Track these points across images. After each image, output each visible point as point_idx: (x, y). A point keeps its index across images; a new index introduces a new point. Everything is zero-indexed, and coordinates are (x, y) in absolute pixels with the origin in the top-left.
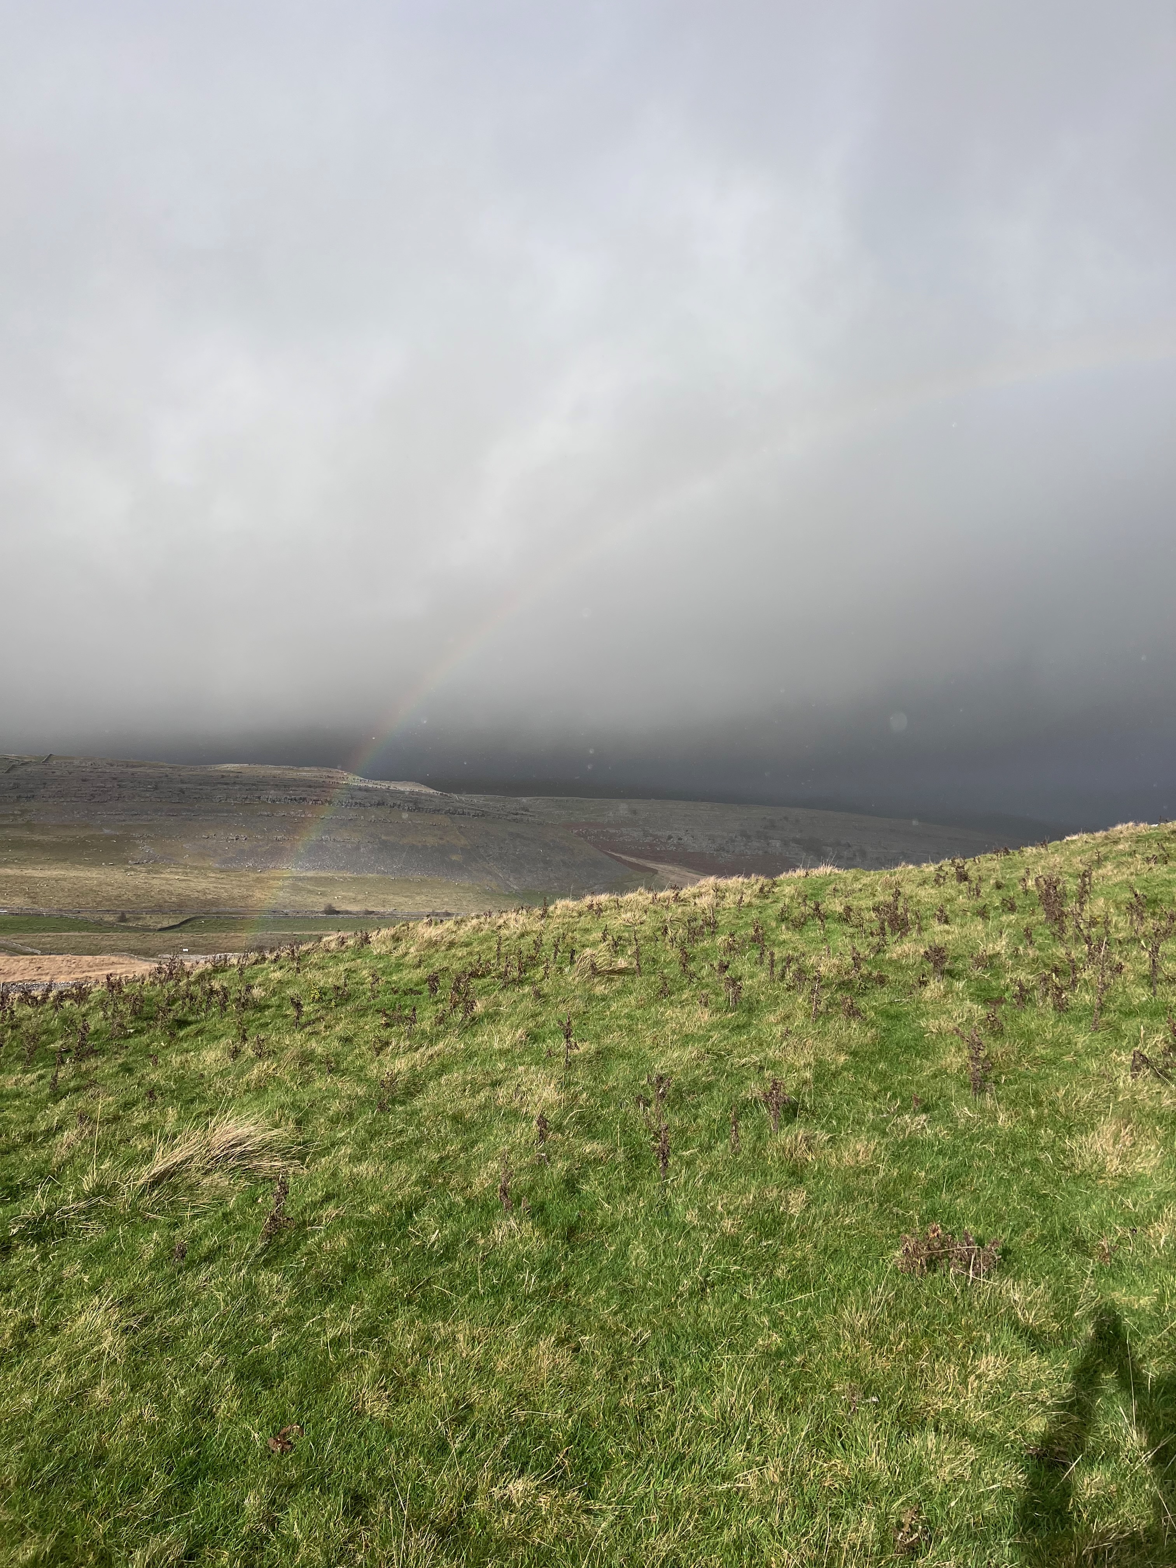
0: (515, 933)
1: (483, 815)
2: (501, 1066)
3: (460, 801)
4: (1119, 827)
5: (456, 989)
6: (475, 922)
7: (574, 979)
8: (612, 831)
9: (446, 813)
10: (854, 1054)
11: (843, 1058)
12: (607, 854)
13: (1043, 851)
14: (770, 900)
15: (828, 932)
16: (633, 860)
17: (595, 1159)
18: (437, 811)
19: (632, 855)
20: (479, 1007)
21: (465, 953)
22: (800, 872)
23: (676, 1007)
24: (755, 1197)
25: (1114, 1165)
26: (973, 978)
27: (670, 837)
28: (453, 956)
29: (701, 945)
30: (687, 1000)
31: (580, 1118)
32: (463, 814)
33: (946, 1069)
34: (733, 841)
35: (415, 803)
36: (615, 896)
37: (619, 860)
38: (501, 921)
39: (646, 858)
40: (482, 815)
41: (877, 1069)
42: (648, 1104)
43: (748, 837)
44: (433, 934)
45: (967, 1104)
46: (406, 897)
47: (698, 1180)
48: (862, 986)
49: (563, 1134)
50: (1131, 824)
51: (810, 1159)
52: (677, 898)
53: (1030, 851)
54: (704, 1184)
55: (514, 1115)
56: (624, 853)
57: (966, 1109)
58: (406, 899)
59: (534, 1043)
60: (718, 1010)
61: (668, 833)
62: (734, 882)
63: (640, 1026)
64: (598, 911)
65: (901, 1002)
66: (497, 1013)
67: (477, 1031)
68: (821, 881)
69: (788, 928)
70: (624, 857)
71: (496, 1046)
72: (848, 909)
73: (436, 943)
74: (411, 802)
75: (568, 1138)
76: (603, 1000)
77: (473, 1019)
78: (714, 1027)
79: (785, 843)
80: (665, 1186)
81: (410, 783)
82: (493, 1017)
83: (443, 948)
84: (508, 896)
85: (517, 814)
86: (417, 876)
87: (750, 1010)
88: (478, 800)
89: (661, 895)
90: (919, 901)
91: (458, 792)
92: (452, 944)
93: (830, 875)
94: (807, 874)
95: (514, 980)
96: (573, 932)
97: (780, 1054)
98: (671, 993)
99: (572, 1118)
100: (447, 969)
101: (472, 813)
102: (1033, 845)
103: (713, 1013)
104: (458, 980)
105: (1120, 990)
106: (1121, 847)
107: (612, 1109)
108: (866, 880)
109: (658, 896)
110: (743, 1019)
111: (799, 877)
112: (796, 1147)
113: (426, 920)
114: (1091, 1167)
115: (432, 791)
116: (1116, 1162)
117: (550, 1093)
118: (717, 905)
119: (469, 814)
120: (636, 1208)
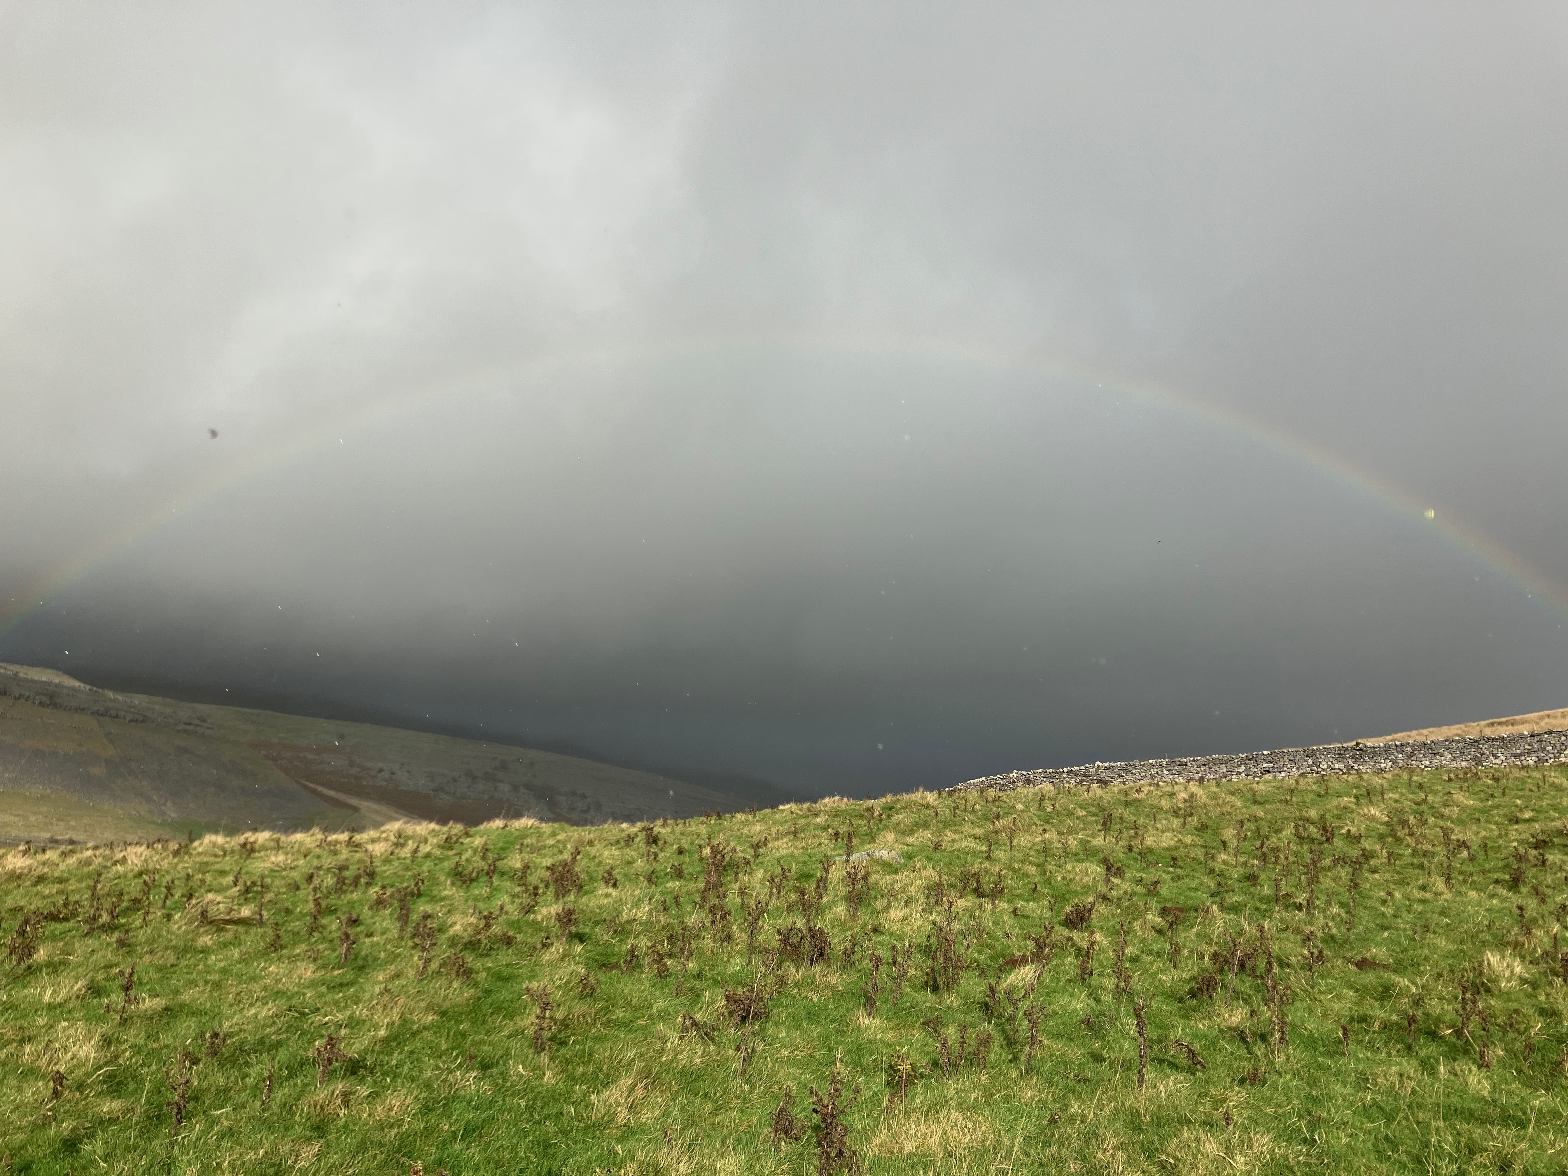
0: (132, 870)
1: (143, 721)
2: (41, 1021)
3: (115, 701)
4: (827, 800)
5: (22, 933)
6: (89, 853)
7: (180, 928)
8: (311, 756)
9: (92, 714)
10: (443, 1014)
11: (430, 1018)
12: (299, 783)
13: (750, 818)
14: (454, 852)
15: (495, 890)
16: (331, 793)
17: (110, 1119)
18: (81, 710)
19: (330, 787)
20: (41, 955)
21: (55, 890)
22: (498, 823)
23: (283, 963)
24: (266, 1153)
25: (622, 1115)
26: (601, 942)
27: (381, 770)
28: (36, 894)
29: (349, 896)
30: (299, 955)
31: (109, 1077)
32: (117, 716)
33: (524, 1030)
34: (455, 780)
35: (51, 697)
36: (278, 835)
37: (314, 792)
38: (119, 856)
39: (349, 792)
40: (141, 719)
41: (458, 1028)
42: (195, 1062)
43: (475, 778)
44: (19, 864)
45: (523, 1063)
46: (17, 815)
47: (212, 1137)
48: (488, 947)
49: (81, 1093)
50: (837, 798)
51: (341, 1115)
52: (349, 843)
53: (740, 817)
54: (217, 1140)
55: (31, 1073)
56: (322, 784)
57: (520, 1066)
58: (16, 819)
59: (95, 997)
60: (324, 967)
61: (380, 765)
62: (424, 828)
63: (230, 982)
64: (249, 850)
65: (518, 964)
66: (64, 963)
67: (30, 982)
68: (517, 833)
69: (453, 884)
70: (320, 789)
71: (46, 999)
72: (526, 867)
73: (19, 877)
74: (45, 694)
75: (87, 1096)
76: (202, 952)
77: (29, 967)
78: (313, 984)
79: (515, 788)
80: (172, 1144)
81: (49, 671)
82: (54, 967)
83: (28, 883)
84: (160, 825)
85: (190, 724)
86: (38, 790)
87: (362, 968)
88: (139, 700)
89: (333, 837)
90: (601, 862)
91: (115, 688)
92: (41, 879)
93: (531, 828)
94: (506, 826)
95: (103, 925)
96: (204, 874)
97: (368, 1013)
98: (282, 947)
99: (99, 1076)
100: (22, 908)
101: (129, 717)
102: (744, 812)
103: (317, 969)
104: (27, 922)
105: (725, 959)
106: (818, 820)
107: (154, 1067)
108: (562, 836)
109: (329, 839)
110: (350, 976)
111: (498, 828)
112: (330, 1102)
113: (22, 848)
114: (603, 1117)
115: (77, 684)
116: (625, 1112)
117: (88, 1051)
118: (392, 854)
119: (124, 718)
120: (135, 1167)
